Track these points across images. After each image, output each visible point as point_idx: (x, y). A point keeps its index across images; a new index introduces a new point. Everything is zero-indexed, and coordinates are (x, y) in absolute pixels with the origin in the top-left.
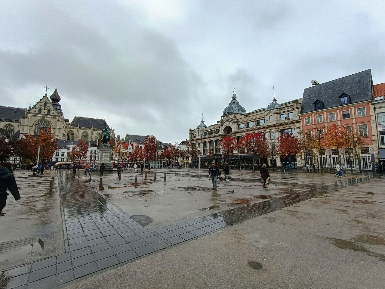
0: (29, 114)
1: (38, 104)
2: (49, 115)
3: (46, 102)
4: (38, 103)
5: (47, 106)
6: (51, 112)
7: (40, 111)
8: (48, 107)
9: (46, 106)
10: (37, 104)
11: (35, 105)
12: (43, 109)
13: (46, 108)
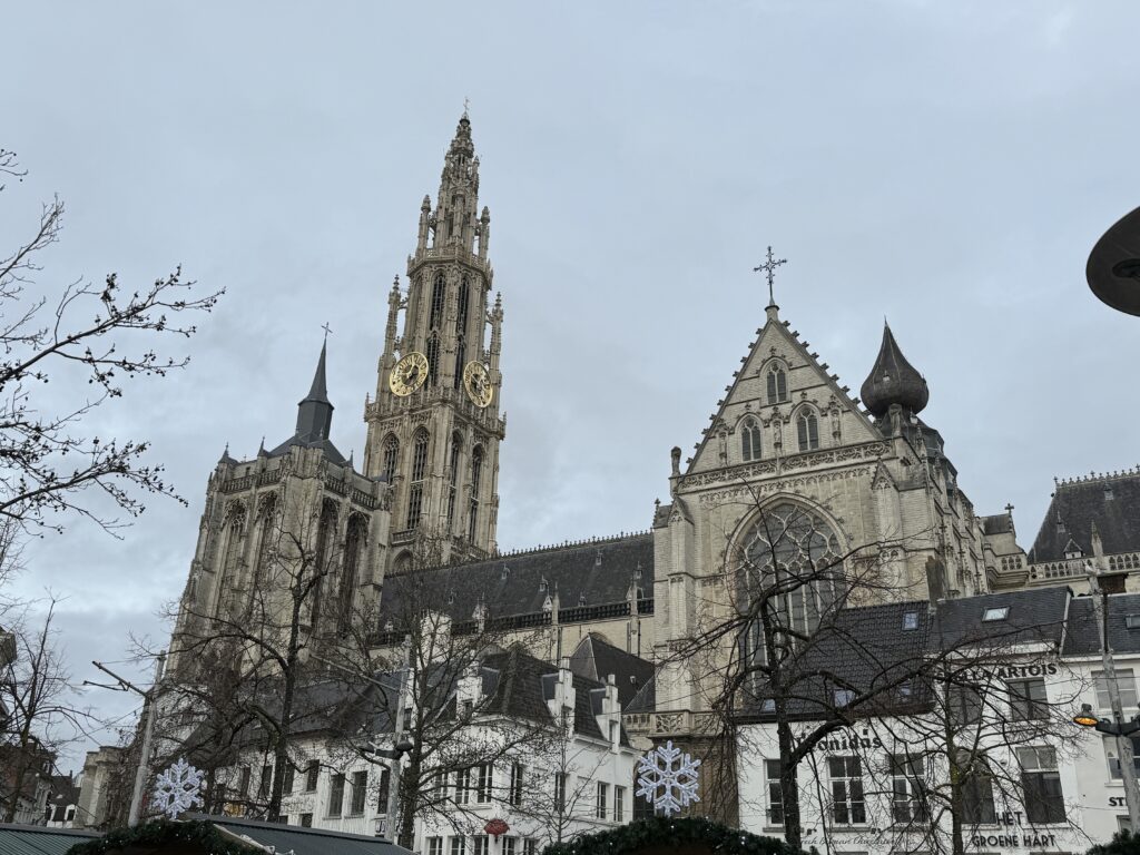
0: (693, 488)
1: (733, 400)
2: (810, 455)
3: (782, 365)
4: (731, 390)
5: (790, 386)
6: (825, 425)
7: (752, 441)
8: (797, 398)
9: (783, 395)
10: (729, 396)
11: (721, 412)
12: (767, 423)
13: (785, 409)
